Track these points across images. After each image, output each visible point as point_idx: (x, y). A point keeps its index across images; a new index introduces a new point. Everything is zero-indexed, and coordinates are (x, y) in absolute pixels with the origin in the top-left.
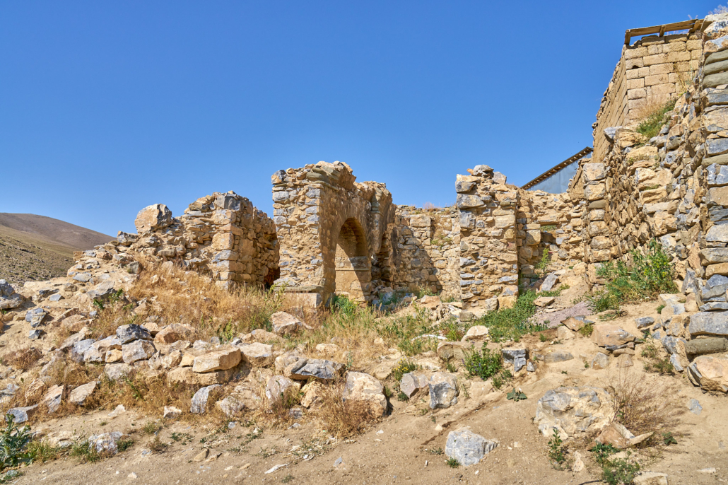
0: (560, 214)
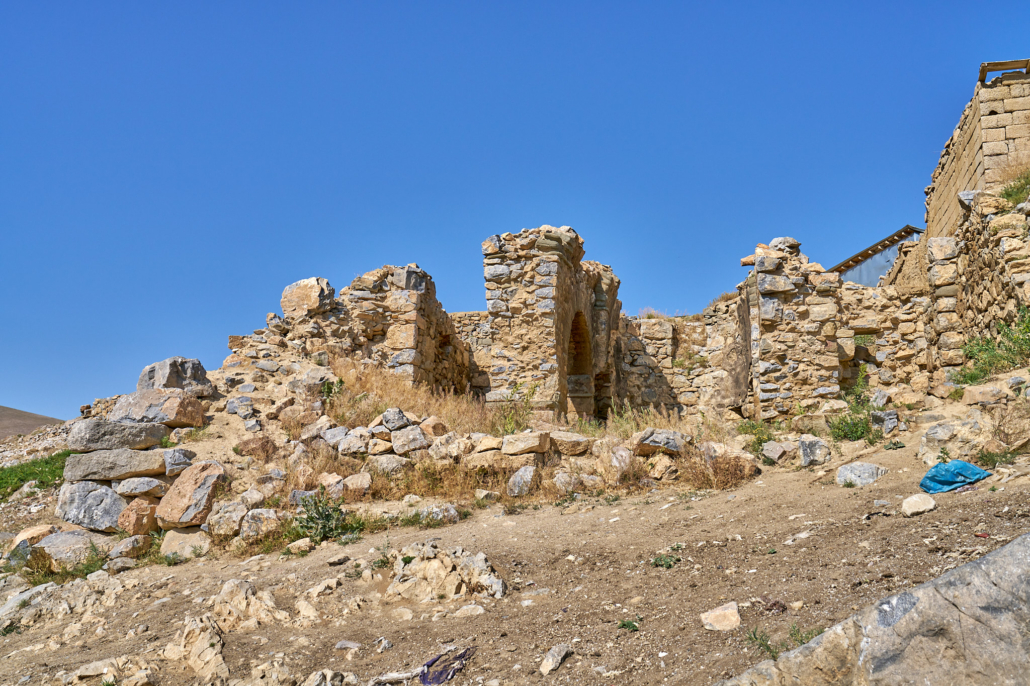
0: (881, 317)
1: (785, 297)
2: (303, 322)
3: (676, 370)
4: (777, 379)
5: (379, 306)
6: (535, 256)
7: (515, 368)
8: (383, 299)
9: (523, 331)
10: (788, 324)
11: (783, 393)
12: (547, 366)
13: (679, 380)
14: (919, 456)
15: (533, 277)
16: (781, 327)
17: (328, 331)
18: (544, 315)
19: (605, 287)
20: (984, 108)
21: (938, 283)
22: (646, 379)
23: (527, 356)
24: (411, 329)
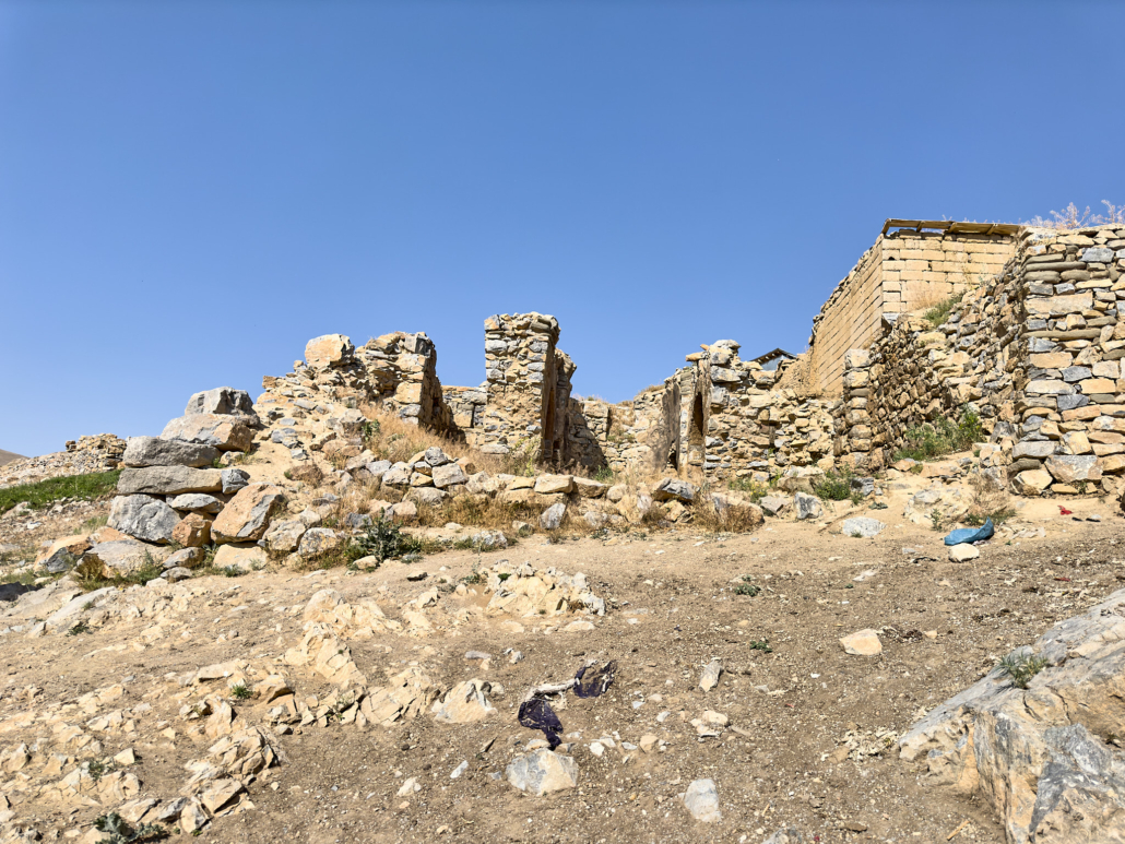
1: (732, 386)
2: (326, 371)
3: (609, 443)
4: (720, 452)
5: (392, 366)
6: (529, 335)
7: (506, 427)
8: (395, 359)
9: (515, 397)
10: (732, 408)
11: (723, 464)
12: (533, 427)
13: (610, 452)
14: (907, 515)
15: (526, 353)
16: (726, 410)
17: (348, 382)
18: (534, 384)
19: (566, 370)
20: (886, 254)
21: (853, 385)
22: (585, 448)
23: (517, 418)
24: (418, 386)
